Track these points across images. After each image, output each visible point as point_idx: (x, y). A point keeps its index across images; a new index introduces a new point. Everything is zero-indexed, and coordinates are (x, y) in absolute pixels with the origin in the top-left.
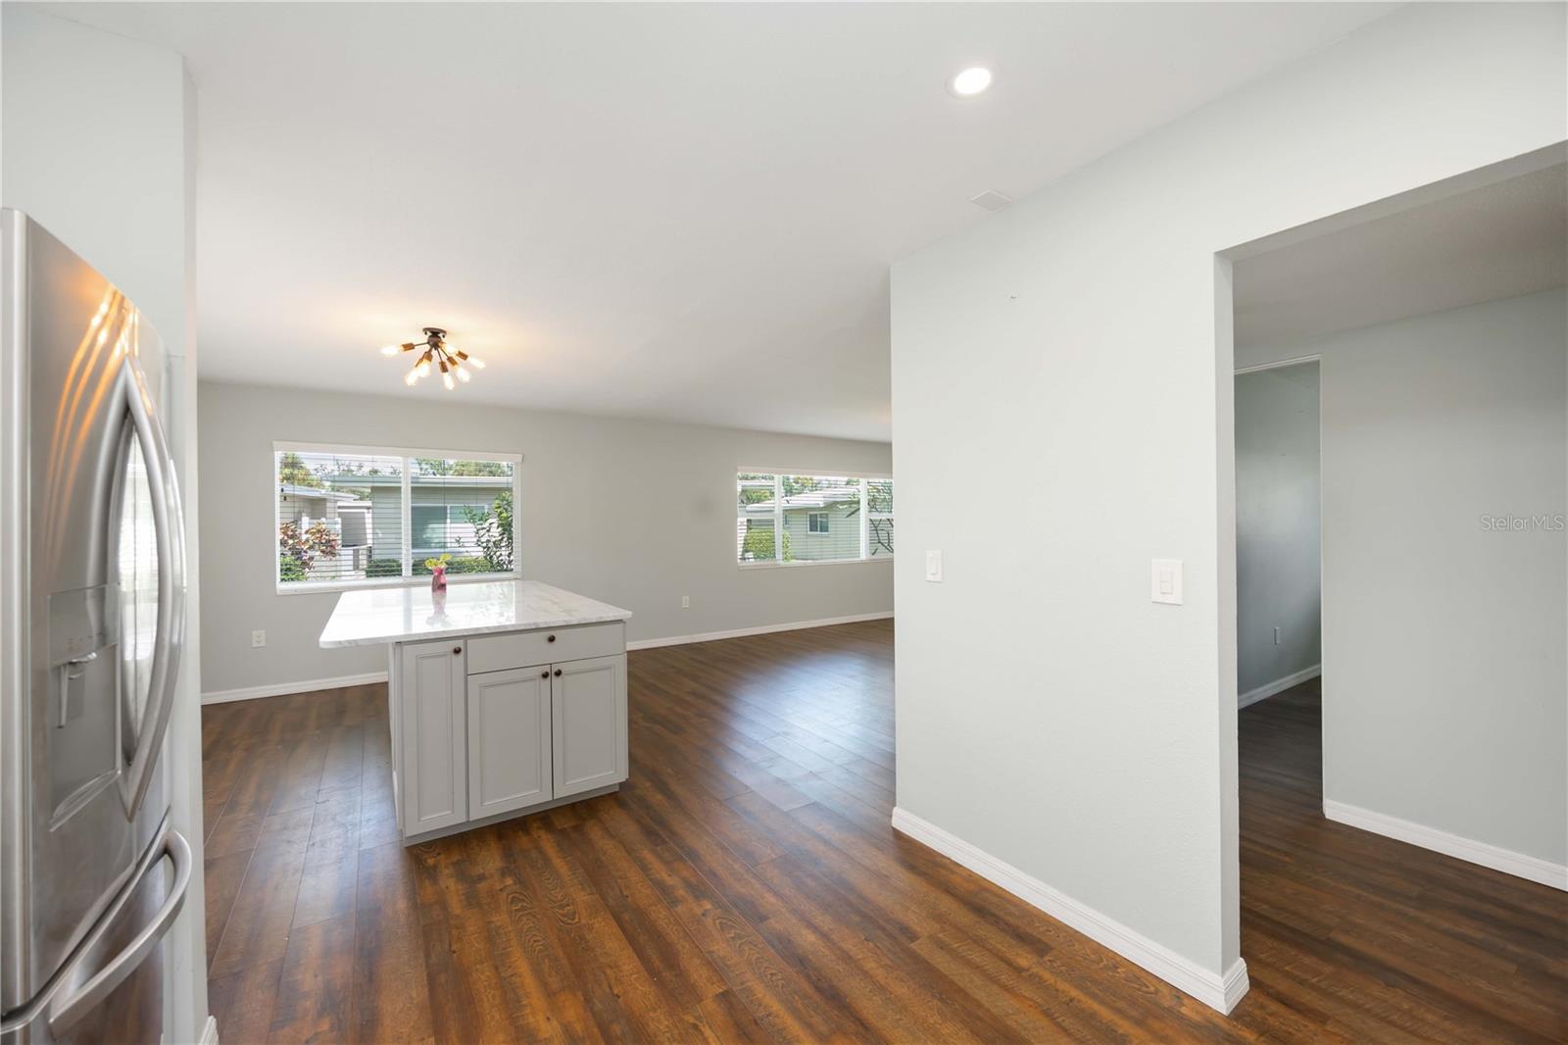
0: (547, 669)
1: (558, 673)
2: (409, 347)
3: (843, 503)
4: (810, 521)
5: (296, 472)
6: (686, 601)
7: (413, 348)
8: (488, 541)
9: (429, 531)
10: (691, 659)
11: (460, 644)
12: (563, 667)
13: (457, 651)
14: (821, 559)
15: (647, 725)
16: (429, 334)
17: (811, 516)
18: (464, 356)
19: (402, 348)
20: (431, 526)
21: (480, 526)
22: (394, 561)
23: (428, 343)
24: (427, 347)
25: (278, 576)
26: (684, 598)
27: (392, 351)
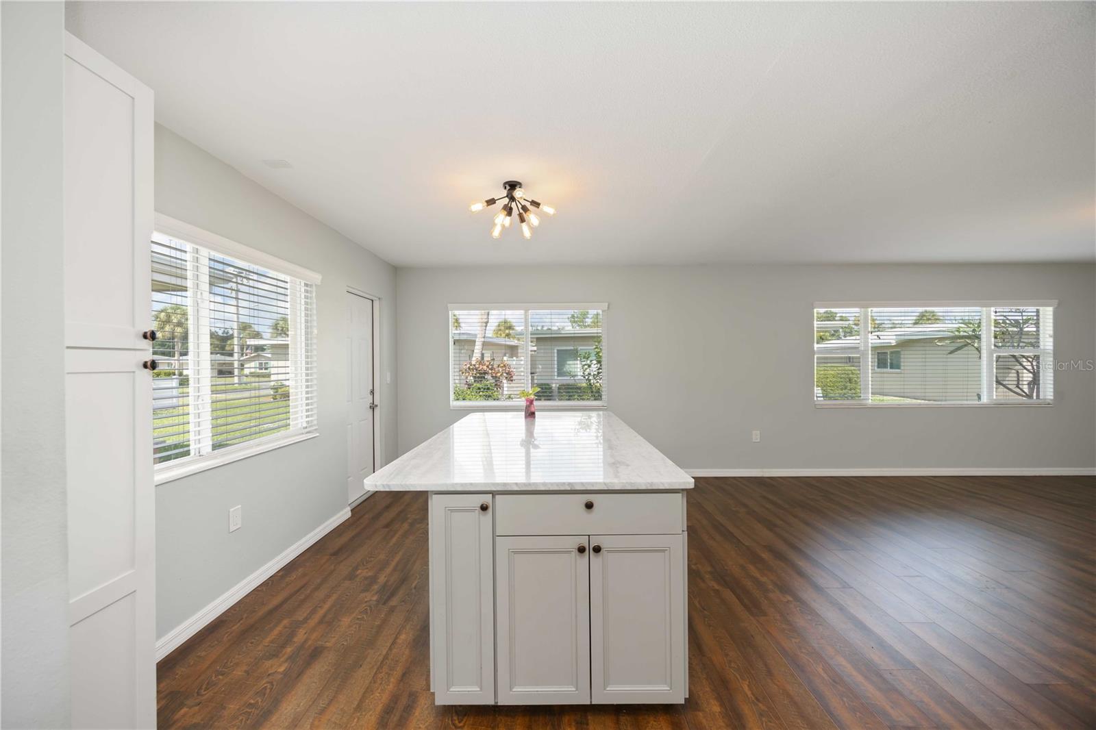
0: (584, 541)
1: (597, 550)
2: (491, 202)
3: (941, 339)
4: (878, 360)
5: (511, 331)
6: (756, 436)
7: (495, 203)
8: (589, 374)
9: (567, 366)
10: (764, 497)
11: (487, 499)
12: (605, 543)
13: (484, 508)
14: (946, 400)
15: (717, 587)
16: (508, 188)
17: (878, 353)
18: (536, 204)
19: (486, 204)
20: (568, 362)
21: (585, 363)
22: (548, 385)
23: (507, 196)
24: (506, 200)
25: (452, 396)
26: (754, 432)
27: (478, 207)
